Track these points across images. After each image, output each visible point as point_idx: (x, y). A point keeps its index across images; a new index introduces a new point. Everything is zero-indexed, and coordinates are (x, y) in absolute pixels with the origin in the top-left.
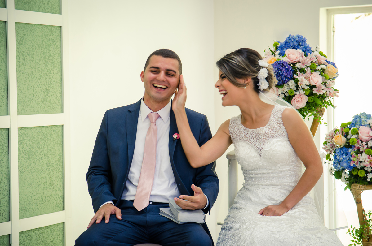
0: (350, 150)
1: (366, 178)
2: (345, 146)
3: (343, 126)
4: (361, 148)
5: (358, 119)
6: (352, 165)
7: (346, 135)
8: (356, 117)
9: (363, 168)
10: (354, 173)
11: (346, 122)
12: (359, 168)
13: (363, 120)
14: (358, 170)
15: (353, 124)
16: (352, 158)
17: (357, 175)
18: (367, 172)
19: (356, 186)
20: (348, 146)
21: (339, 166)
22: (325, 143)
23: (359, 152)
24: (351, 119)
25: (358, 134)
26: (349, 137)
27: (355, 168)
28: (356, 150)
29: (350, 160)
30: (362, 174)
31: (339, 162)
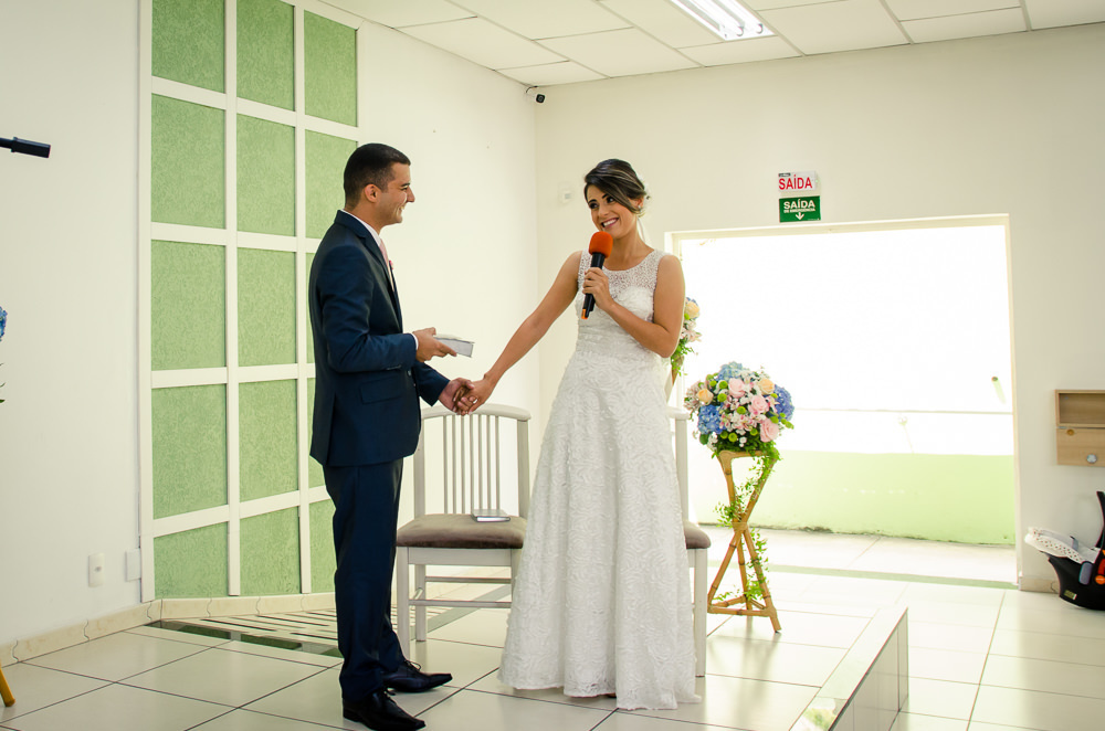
0: (718, 408)
1: (737, 443)
2: (712, 403)
3: (709, 378)
4: (732, 405)
5: (727, 370)
6: (721, 427)
7: (712, 389)
8: (724, 367)
9: (734, 431)
10: (724, 437)
11: (712, 374)
12: (729, 430)
13: (733, 370)
14: (729, 433)
15: (721, 376)
16: (721, 419)
17: (727, 439)
18: (739, 436)
19: (726, 453)
20: (715, 403)
21: (705, 428)
22: (687, 399)
23: (729, 411)
24: (717, 370)
25: (727, 388)
26: (716, 392)
27: (725, 430)
28: (726, 408)
29: (718, 420)
30: (733, 438)
31: (705, 423)
